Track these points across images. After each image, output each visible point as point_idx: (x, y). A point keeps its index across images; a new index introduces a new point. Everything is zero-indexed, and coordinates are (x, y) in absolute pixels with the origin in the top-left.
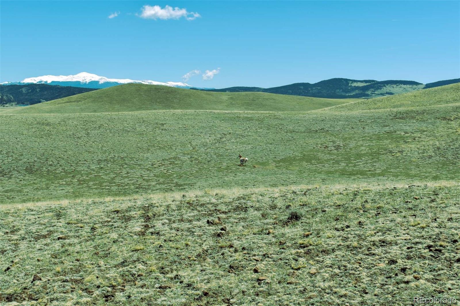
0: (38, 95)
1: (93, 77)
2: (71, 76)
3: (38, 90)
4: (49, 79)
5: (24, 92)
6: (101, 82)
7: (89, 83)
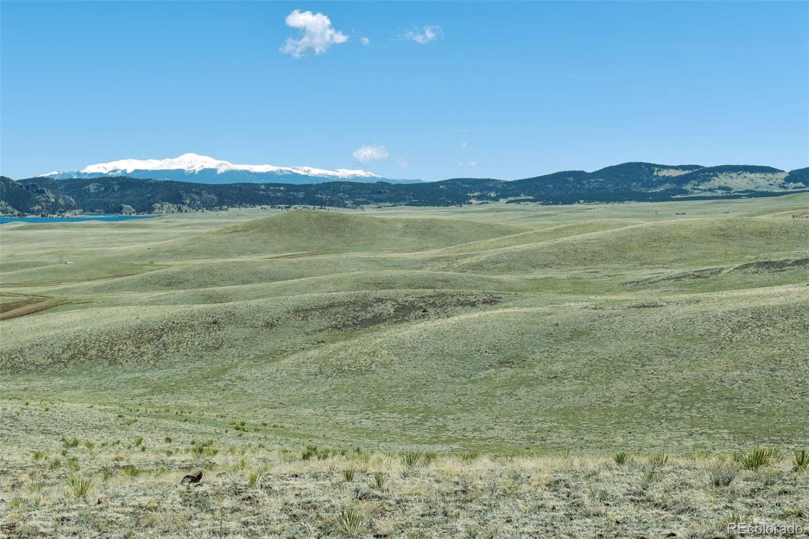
0: (116, 195)
1: (205, 162)
2: (169, 160)
3: (116, 188)
4: (129, 166)
5: (92, 191)
6: (221, 170)
7: (199, 172)
